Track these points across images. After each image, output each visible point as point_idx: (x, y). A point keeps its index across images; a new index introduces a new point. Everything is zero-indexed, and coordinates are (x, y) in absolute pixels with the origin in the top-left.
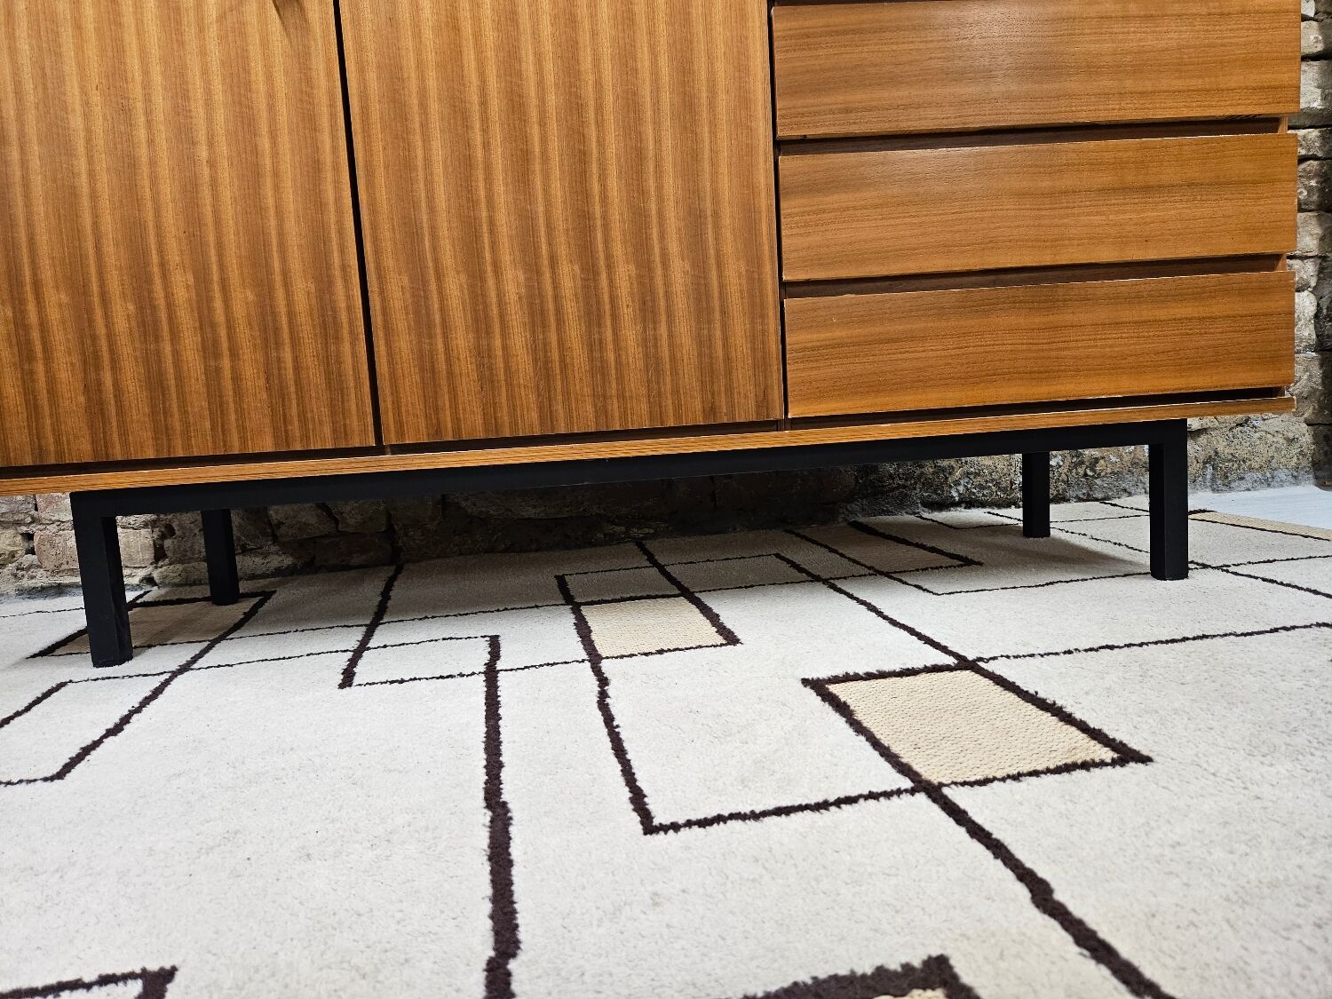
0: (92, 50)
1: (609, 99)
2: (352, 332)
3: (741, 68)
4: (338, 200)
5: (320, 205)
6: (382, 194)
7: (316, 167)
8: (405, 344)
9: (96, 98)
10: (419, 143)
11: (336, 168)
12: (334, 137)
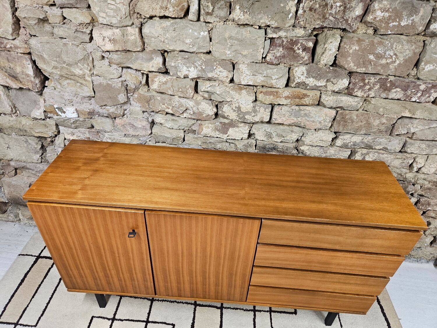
0: (90, 238)
1: (213, 256)
2: (150, 281)
3: (247, 254)
4: (148, 265)
5: (143, 264)
6: (158, 264)
7: (142, 260)
8: (162, 284)
9: (92, 245)
10: (167, 258)
11: (147, 260)
12: (147, 255)
